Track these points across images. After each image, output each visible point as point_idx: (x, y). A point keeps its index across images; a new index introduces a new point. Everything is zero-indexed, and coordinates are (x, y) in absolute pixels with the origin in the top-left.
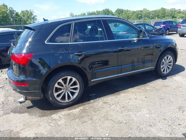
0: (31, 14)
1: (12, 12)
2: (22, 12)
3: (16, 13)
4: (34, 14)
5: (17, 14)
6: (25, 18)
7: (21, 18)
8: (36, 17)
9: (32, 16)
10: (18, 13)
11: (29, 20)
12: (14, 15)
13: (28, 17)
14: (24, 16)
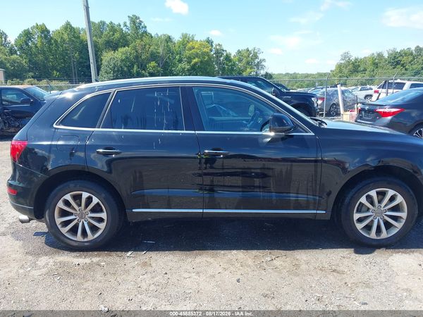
0: (256, 56)
1: (219, 52)
2: (239, 52)
3: (227, 55)
4: (261, 57)
5: (228, 58)
6: (240, 65)
7: (234, 64)
8: (263, 63)
9: (256, 61)
10: (230, 54)
11: (248, 70)
12: (222, 58)
13: (248, 63)
14: (240, 61)
